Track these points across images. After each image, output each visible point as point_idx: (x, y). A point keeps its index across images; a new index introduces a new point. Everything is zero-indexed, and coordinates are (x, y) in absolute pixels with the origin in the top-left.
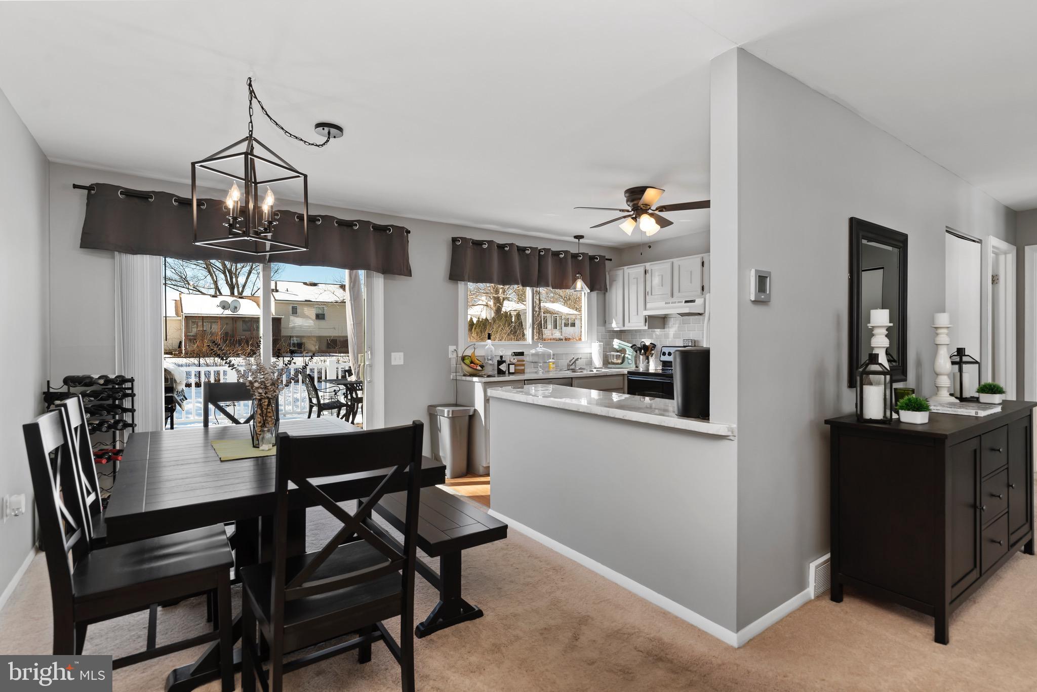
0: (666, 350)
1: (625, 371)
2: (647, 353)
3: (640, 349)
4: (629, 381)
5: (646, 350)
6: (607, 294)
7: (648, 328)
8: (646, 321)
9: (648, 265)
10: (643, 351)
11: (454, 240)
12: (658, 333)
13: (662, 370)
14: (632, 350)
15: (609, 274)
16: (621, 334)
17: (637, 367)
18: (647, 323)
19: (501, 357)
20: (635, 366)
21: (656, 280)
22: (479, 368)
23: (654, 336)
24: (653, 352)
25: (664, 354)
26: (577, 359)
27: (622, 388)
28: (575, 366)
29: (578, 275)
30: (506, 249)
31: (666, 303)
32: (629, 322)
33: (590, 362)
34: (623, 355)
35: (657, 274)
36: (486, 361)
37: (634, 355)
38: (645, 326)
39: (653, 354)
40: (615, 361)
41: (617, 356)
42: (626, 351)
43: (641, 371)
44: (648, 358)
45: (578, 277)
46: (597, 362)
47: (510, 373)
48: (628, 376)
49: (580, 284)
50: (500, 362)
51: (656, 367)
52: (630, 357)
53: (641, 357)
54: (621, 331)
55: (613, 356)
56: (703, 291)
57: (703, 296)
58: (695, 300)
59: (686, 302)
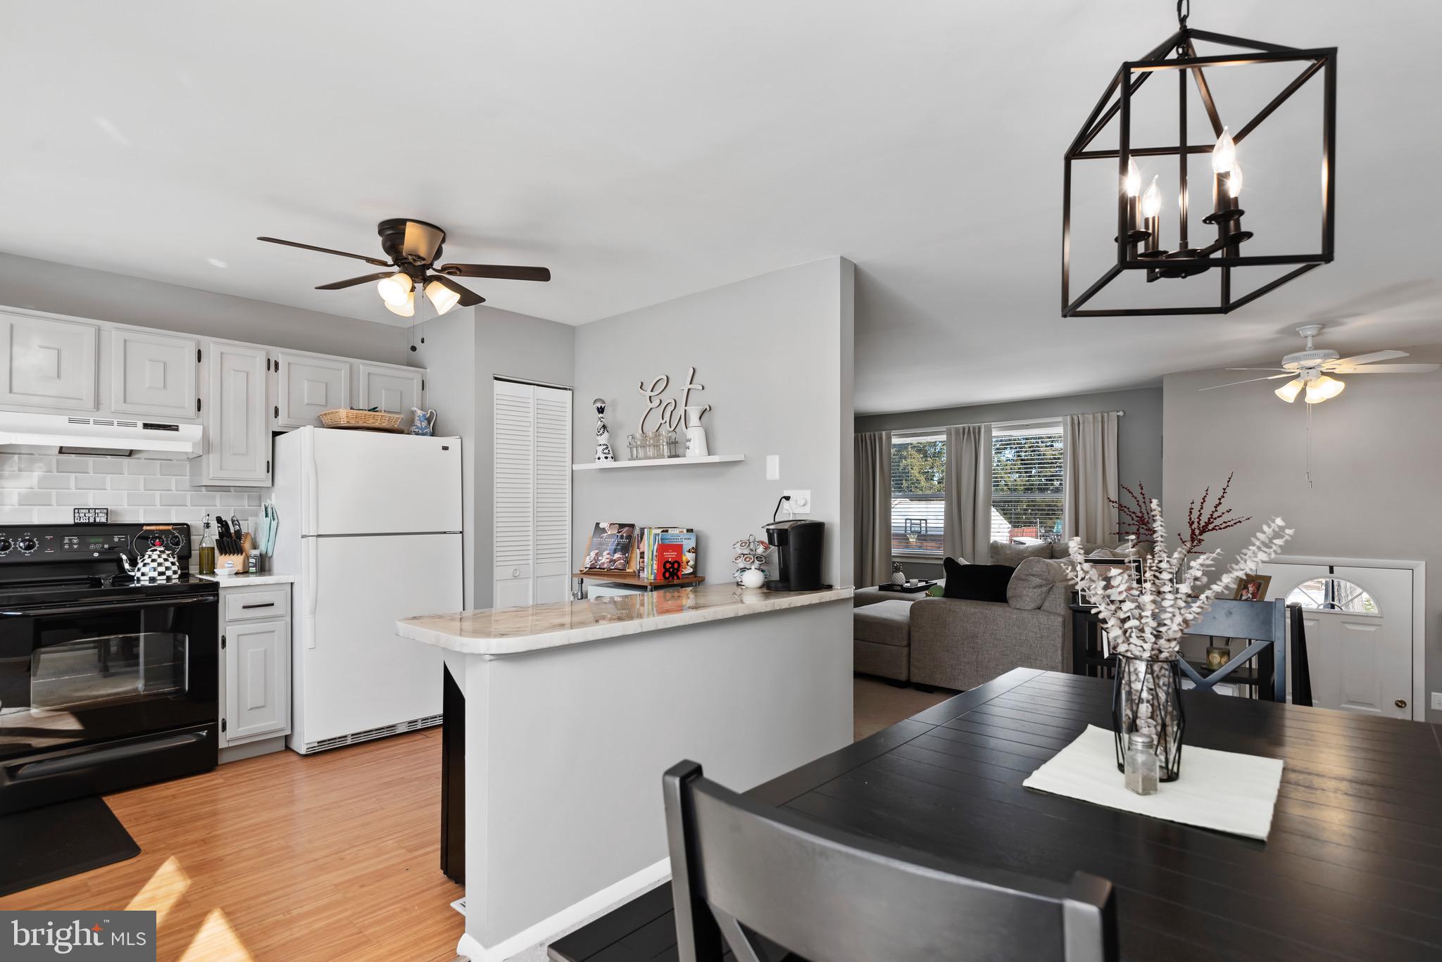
21: (34, 358)
31: (72, 421)
35: (35, 342)
56: (199, 410)
57: (200, 420)
58: (177, 426)
59: (146, 426)
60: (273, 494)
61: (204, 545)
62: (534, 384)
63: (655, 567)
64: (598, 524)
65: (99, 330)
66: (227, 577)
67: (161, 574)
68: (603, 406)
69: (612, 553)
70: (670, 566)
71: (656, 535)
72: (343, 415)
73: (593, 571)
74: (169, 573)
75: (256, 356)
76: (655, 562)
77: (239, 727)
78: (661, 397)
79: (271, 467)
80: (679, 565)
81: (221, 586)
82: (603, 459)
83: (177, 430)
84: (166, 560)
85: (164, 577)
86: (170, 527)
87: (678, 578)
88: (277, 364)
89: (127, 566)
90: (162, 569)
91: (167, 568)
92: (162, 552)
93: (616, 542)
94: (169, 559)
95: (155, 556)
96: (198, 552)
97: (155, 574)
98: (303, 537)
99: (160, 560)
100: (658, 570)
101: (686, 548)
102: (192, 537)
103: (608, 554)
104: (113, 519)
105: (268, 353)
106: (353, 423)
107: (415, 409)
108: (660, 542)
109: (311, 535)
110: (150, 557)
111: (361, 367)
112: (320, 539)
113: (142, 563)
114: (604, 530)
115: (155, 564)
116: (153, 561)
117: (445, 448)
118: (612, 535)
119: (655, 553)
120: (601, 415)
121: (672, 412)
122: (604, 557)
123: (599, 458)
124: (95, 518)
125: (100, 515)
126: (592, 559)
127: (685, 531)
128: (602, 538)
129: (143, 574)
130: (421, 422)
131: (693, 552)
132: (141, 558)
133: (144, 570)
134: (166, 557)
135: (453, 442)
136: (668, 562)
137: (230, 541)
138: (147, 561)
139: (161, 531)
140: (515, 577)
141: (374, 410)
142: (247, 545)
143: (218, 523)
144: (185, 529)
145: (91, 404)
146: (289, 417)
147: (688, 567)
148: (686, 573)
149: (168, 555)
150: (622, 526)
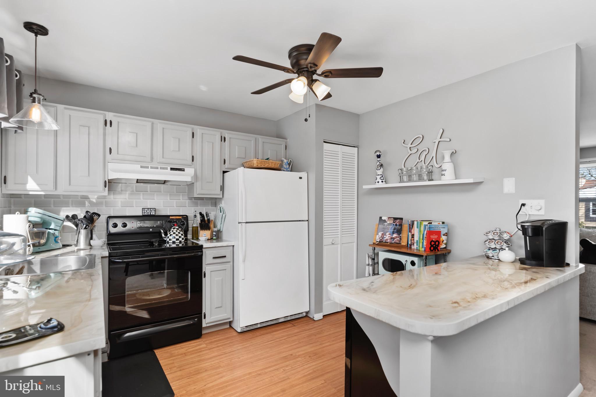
8: (105, 186)
9: (110, 115)
34: (48, 231)
35: (127, 130)
38: (105, 191)
42: (51, 224)
49: (37, 113)
52: (57, 233)
56: (193, 161)
57: (193, 166)
58: (184, 169)
59: (172, 169)
60: (223, 201)
61: (194, 225)
62: (341, 145)
63: (425, 244)
64: (381, 218)
65: (153, 124)
66: (204, 241)
67: (177, 240)
68: (380, 154)
69: (391, 234)
70: (434, 243)
71: (425, 226)
72: (255, 163)
73: (381, 243)
74: (180, 239)
75: (217, 134)
76: (425, 241)
77: (211, 317)
78: (417, 147)
79: (222, 188)
80: (439, 242)
81: (204, 247)
82: (380, 183)
83: (184, 171)
84: (179, 233)
85: (179, 241)
86: (181, 217)
87: (438, 250)
88: (225, 138)
89: (163, 235)
90: (177, 237)
91: (180, 237)
92: (178, 229)
93: (393, 228)
94: (180, 232)
95: (175, 231)
96: (192, 228)
97: (175, 240)
98: (239, 223)
99: (177, 233)
100: (426, 245)
101: (443, 233)
102: (189, 221)
103: (389, 234)
104: (157, 213)
105: (221, 133)
106: (259, 166)
107: (283, 159)
108: (428, 230)
109: (243, 222)
110: (172, 231)
111: (260, 139)
112: (247, 224)
113: (170, 234)
114: (385, 221)
115: (174, 235)
116: (174, 233)
117: (301, 178)
118: (390, 224)
119: (425, 236)
120: (379, 159)
121: (426, 155)
122: (387, 237)
123: (378, 182)
124: (150, 213)
125: (153, 211)
126: (380, 236)
127: (441, 223)
128: (384, 225)
129: (170, 240)
130: (286, 165)
131: (446, 236)
132: (169, 232)
133: (171, 237)
134: (179, 232)
135: (304, 175)
136: (433, 241)
137: (205, 224)
138: (172, 233)
139: (177, 219)
140: (333, 244)
141: (267, 159)
142: (212, 226)
143: (200, 215)
144: (186, 218)
145: (149, 159)
146: (230, 164)
147: (443, 244)
148: (442, 247)
149: (180, 231)
150: (395, 219)
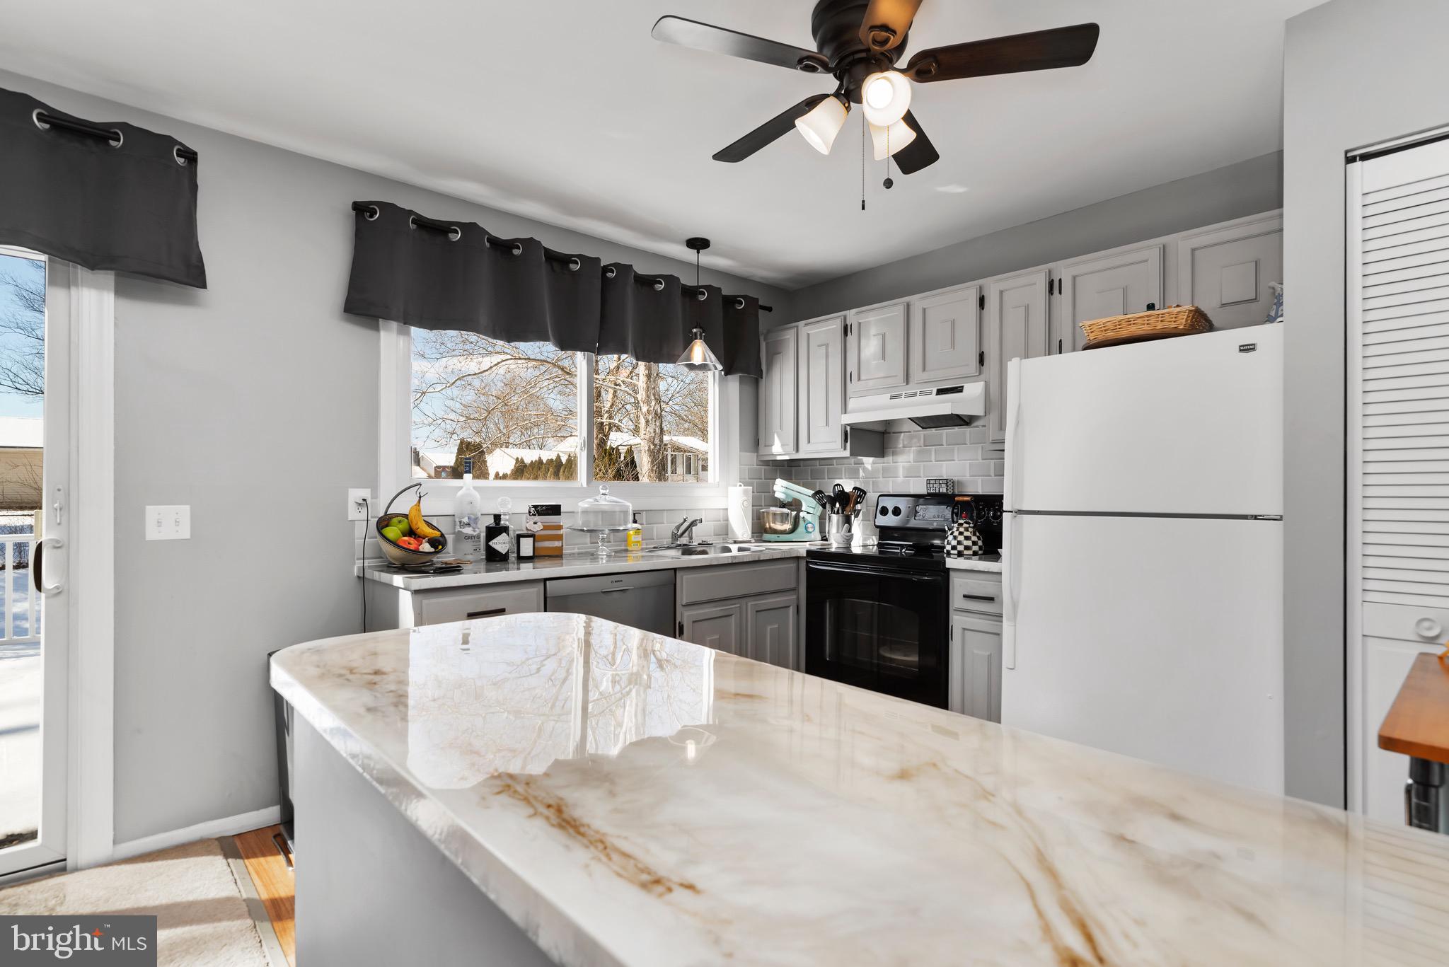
0: (890, 504)
1: (801, 549)
2: (848, 509)
3: (832, 501)
4: (810, 572)
5: (845, 502)
6: (762, 383)
7: (852, 454)
8: (846, 440)
9: (852, 315)
10: (838, 505)
11: (361, 209)
12: (869, 467)
13: (879, 545)
14: (813, 502)
15: (765, 340)
16: (791, 469)
17: (824, 538)
18: (848, 444)
19: (497, 518)
20: (819, 538)
21: (871, 347)
22: (426, 547)
23: (861, 473)
24: (859, 507)
25: (884, 511)
26: (693, 523)
27: (794, 590)
28: (691, 538)
29: (695, 330)
30: (516, 252)
31: (892, 397)
32: (809, 442)
33: (725, 530)
34: (794, 513)
35: (873, 331)
36: (458, 528)
37: (819, 514)
38: (845, 449)
39: (859, 511)
40: (778, 526)
41: (782, 514)
42: (800, 504)
43: (833, 550)
44: (848, 521)
45: (696, 333)
46: (741, 528)
47: (521, 559)
48: (807, 562)
49: (699, 352)
50: (496, 529)
51: (865, 539)
52: (808, 517)
53: (835, 517)
54: (792, 463)
55: (775, 514)
56: (982, 364)
57: (981, 377)
58: (961, 387)
59: (939, 392)
81: (947, 567)
83: (962, 391)
86: (971, 499)
88: (1060, 284)
91: (974, 543)
105: (1049, 273)
111: (1180, 243)
117: (1247, 348)
124: (939, 488)
125: (943, 485)
135: (1267, 332)
140: (1427, 640)
145: (903, 379)
